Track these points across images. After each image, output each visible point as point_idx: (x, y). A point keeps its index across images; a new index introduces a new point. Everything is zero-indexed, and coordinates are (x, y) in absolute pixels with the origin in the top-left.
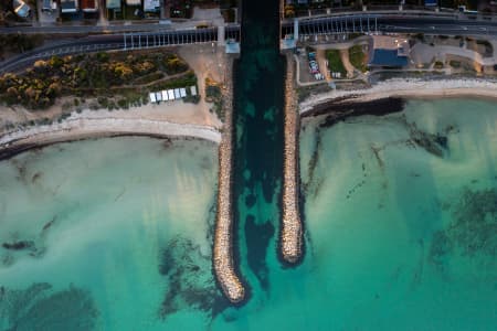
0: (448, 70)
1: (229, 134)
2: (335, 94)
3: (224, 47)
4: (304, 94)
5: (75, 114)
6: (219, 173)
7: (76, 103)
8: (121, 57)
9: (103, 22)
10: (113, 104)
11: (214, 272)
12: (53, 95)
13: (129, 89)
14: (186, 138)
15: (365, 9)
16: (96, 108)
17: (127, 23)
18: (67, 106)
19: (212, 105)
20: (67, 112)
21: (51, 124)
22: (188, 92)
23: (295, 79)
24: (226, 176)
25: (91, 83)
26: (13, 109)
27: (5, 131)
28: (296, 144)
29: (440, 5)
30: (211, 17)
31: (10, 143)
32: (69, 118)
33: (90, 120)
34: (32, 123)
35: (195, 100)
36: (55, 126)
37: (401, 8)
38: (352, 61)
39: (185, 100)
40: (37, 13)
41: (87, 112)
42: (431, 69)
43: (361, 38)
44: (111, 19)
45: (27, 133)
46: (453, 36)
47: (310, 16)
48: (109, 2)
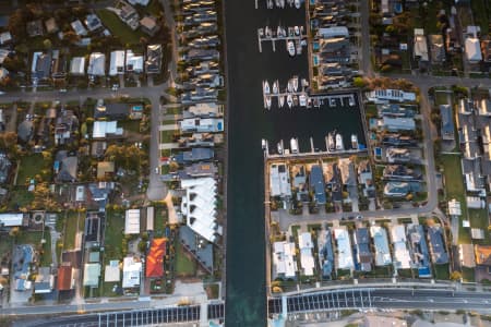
15: (356, 281)
17: (104, 301)
29: (434, 277)
30: (191, 293)
37: (394, 280)
40: (9, 294)
43: (355, 315)
44: (87, 296)
46: (454, 311)
47: (299, 291)
48: (87, 280)
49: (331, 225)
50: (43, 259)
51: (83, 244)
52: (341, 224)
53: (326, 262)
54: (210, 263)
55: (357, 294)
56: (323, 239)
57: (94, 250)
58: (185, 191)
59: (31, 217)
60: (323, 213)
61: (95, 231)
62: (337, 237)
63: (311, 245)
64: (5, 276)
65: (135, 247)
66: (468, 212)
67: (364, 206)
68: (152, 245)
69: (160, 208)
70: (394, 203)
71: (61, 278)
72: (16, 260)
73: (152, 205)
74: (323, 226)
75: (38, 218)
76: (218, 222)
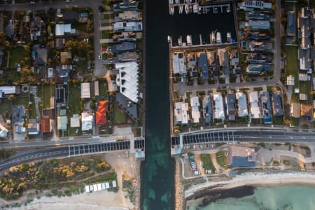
0: (282, 167)
2: (208, 184)
3: (134, 154)
4: (187, 185)
5: (36, 200)
7: (37, 192)
8: (67, 162)
9: (56, 138)
10: (61, 193)
12: (21, 190)
13: (72, 183)
16: (50, 196)
17: (71, 138)
18: (31, 194)
19: (126, 193)
20: (30, 199)
21: (20, 206)
22: (111, 185)
23: (181, 174)
25: (46, 181)
29: (274, 123)
30: (124, 133)
32: (32, 202)
33: (46, 204)
34: (7, 206)
35: (116, 190)
36: (23, 208)
37: (249, 125)
38: (218, 162)
39: (109, 190)
40: (12, 135)
41: (44, 198)
42: (271, 167)
43: (224, 146)
44: (60, 136)
46: (284, 143)
47: (190, 132)
48: (59, 127)
49: (211, 92)
50: (31, 114)
51: (55, 105)
52: (218, 91)
53: (207, 115)
54: (135, 116)
55: (226, 134)
56: (206, 101)
57: (63, 108)
58: (118, 70)
59: (21, 88)
60: (206, 84)
61: (62, 97)
62: (215, 99)
63: (198, 104)
64: (9, 125)
65: (88, 106)
66: (299, 84)
67: (233, 80)
68: (99, 105)
69: (103, 82)
70: (252, 78)
71: (44, 125)
72: (15, 114)
73: (98, 79)
74: (206, 93)
75: (25, 89)
76: (140, 90)
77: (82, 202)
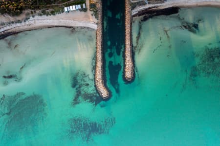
1: (100, 25)
2: (148, 6)
4: (134, 6)
5: (31, 18)
6: (97, 43)
7: (32, 13)
10: (48, 13)
11: (95, 86)
12: (22, 9)
13: (55, 6)
14: (82, 28)
16: (41, 15)
18: (28, 14)
19: (92, 12)
20: (28, 17)
21: (21, 23)
22: (82, 7)
24: (99, 44)
25: (38, 4)
26: (4, 16)
27: (1, 27)
28: (130, 29)
31: (4, 32)
32: (29, 20)
33: (39, 20)
34: (13, 22)
35: (85, 10)
36: (23, 23)
39: (81, 10)
41: (37, 17)
45: (11, 27)
77: (62, 19)
